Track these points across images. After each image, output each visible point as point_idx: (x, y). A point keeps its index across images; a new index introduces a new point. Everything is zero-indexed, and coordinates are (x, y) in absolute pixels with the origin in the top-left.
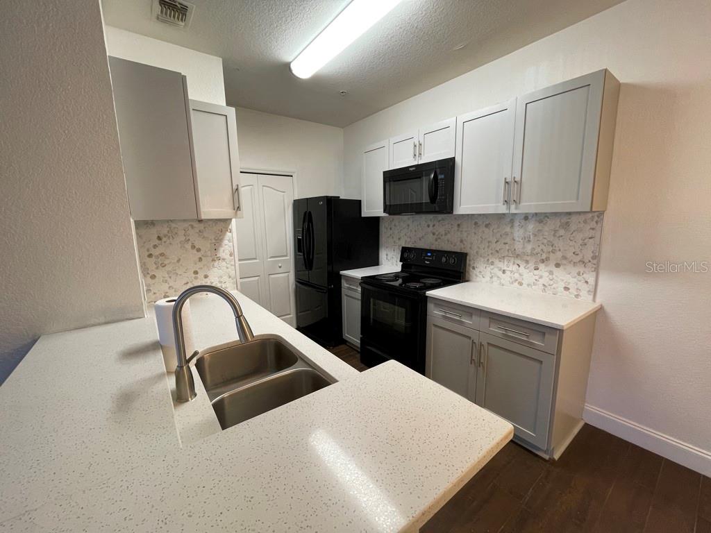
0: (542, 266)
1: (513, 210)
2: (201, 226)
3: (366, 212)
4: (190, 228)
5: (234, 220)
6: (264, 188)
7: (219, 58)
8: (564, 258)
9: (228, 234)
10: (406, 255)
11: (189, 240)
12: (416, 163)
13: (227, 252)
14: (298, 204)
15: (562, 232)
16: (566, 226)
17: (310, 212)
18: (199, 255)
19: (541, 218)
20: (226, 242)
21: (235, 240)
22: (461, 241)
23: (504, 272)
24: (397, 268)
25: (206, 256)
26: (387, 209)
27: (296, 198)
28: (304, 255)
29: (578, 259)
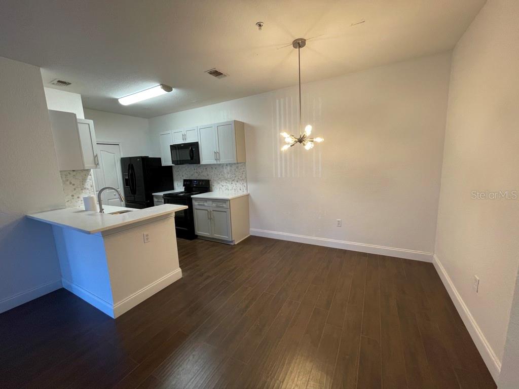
0: (233, 182)
1: (218, 163)
2: (75, 173)
3: (164, 164)
4: (68, 174)
5: (92, 170)
6: (101, 152)
7: (78, 94)
8: (238, 179)
9: (89, 177)
10: (185, 183)
11: (68, 180)
12: (183, 143)
13: (89, 185)
14: (123, 161)
15: (237, 170)
16: (237, 167)
17: (132, 165)
18: (74, 187)
19: (231, 165)
20: (88, 180)
21: (93, 179)
22: (208, 175)
23: (223, 186)
24: (182, 189)
25: (78, 188)
26: (173, 162)
27: (123, 156)
28: (130, 188)
29: (241, 178)
